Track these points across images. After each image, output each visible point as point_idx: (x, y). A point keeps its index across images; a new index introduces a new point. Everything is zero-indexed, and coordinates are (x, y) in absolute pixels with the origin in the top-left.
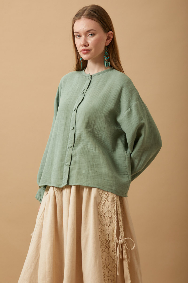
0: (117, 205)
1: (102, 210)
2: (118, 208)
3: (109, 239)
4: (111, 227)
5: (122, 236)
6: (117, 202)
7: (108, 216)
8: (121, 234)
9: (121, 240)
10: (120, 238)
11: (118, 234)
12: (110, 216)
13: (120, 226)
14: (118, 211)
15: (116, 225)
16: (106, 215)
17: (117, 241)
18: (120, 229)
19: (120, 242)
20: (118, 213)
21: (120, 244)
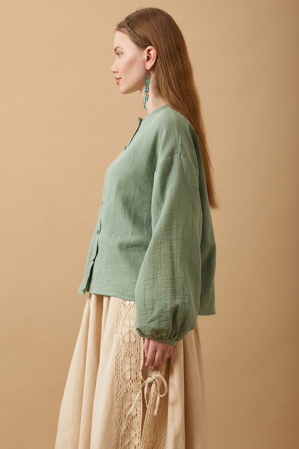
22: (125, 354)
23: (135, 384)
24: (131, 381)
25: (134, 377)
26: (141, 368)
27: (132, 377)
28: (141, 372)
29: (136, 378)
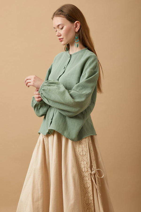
0: (89, 146)
1: (78, 151)
2: (90, 148)
3: (85, 171)
4: (86, 162)
5: (94, 168)
6: (89, 144)
7: (83, 154)
8: (93, 166)
9: (93, 171)
10: (93, 170)
11: (91, 167)
12: (84, 154)
13: (92, 161)
14: (90, 150)
15: (89, 160)
16: (81, 154)
17: (91, 172)
18: (93, 163)
19: (93, 172)
20: (90, 151)
21: (93, 174)
22: (81, 160)
23: (87, 173)
24: (85, 172)
25: (86, 170)
26: (89, 166)
27: (85, 170)
28: (89, 168)
29: (87, 171)
